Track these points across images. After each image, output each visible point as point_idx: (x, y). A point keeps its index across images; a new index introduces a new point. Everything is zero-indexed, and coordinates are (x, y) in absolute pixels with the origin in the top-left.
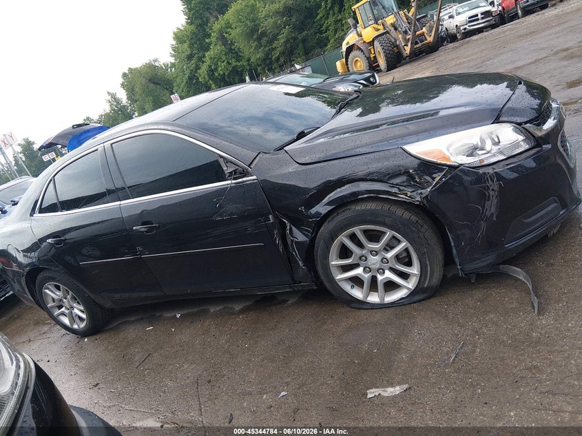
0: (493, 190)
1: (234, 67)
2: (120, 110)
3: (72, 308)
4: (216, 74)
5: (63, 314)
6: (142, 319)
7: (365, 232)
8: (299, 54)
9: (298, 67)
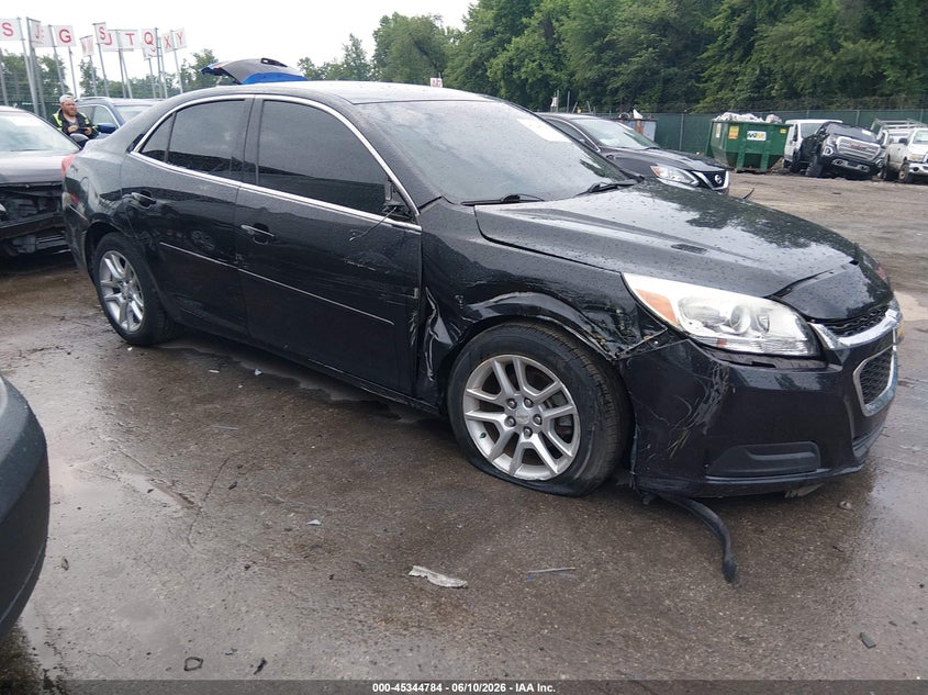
0: (717, 390)
1: (546, 77)
2: (357, 67)
3: (131, 299)
4: (515, 76)
5: (116, 301)
6: (213, 356)
7: (529, 369)
8: (650, 97)
9: (637, 115)
